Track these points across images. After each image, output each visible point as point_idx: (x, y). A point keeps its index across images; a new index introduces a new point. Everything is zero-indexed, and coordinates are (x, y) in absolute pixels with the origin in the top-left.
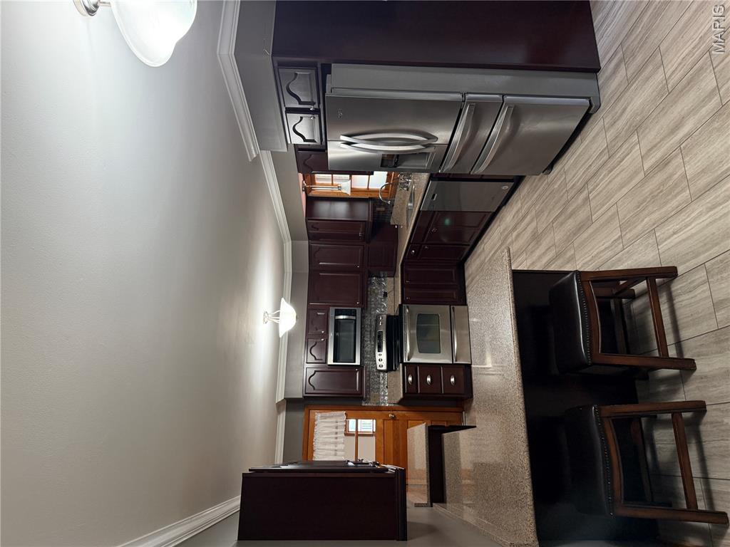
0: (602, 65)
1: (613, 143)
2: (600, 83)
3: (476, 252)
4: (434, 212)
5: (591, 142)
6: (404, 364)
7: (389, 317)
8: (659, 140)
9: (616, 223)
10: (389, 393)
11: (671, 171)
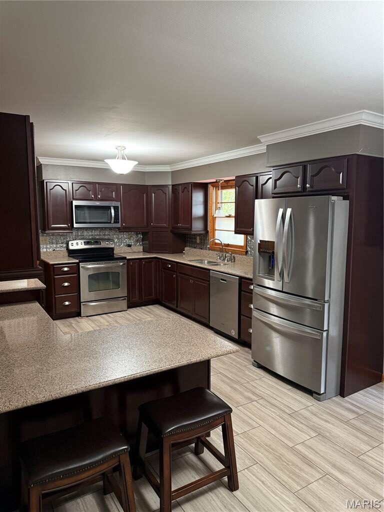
0: (346, 398)
1: (300, 416)
2: (334, 398)
3: (171, 313)
4: (209, 281)
5: (292, 397)
6: (78, 264)
7: (113, 249)
8: (322, 455)
9: (247, 429)
10: (50, 252)
11: (306, 470)
